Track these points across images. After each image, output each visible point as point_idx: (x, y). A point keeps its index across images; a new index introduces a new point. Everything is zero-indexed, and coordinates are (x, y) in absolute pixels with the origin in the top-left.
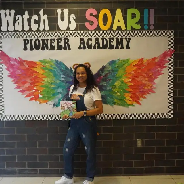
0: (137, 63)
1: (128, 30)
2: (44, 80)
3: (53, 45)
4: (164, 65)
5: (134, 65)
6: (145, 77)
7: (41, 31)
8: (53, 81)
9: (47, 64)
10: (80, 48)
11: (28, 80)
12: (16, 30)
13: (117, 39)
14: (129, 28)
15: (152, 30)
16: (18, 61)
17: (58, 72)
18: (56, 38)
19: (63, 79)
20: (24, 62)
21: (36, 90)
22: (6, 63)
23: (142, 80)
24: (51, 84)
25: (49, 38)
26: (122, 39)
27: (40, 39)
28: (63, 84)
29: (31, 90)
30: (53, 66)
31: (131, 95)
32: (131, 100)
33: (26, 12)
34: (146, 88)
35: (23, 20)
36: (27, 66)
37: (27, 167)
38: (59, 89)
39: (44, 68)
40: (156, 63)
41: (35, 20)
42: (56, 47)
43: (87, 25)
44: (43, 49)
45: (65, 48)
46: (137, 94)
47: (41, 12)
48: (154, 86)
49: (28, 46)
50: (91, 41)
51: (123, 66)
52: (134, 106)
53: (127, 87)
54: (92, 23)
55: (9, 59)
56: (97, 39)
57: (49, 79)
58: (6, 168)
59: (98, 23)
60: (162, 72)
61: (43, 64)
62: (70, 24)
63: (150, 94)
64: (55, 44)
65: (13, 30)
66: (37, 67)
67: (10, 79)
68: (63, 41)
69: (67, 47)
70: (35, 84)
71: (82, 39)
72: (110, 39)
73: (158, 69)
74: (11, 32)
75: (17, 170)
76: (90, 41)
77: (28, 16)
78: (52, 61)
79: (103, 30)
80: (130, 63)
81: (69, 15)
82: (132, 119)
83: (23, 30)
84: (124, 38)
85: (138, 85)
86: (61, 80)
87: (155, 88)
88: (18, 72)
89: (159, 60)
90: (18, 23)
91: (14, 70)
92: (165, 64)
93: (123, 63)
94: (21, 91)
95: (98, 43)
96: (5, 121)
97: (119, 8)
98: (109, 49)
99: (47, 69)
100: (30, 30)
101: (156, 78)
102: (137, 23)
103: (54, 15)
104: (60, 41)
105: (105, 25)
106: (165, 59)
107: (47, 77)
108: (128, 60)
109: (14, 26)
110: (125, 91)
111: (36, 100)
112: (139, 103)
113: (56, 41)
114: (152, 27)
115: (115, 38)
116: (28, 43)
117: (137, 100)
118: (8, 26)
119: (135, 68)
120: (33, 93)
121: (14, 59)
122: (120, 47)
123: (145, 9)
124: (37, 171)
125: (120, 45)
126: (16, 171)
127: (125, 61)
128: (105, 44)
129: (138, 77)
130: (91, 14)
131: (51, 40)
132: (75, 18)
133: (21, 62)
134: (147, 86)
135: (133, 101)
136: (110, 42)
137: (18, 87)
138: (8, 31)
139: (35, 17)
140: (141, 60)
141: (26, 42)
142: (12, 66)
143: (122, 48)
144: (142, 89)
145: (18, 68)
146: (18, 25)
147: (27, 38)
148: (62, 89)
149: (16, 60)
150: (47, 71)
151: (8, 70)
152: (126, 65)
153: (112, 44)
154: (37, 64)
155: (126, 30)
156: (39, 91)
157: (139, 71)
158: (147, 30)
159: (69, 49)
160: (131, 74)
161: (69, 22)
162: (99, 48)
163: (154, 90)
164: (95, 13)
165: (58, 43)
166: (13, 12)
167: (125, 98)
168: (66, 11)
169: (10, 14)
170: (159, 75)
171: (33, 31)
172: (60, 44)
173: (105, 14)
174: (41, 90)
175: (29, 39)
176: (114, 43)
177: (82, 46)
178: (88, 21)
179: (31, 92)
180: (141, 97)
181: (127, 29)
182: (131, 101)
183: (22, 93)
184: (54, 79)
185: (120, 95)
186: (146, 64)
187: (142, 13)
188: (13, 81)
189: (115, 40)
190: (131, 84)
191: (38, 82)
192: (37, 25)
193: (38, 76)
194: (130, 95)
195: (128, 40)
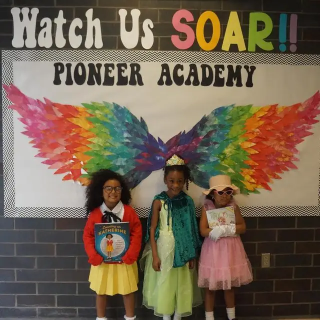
0: (266, 113)
1: (251, 52)
2: (90, 142)
3: (111, 75)
4: (315, 119)
5: (261, 117)
6: (279, 139)
7: (88, 50)
8: (108, 144)
9: (97, 112)
10: (160, 83)
11: (62, 141)
12: (41, 45)
13: (230, 67)
14: (252, 48)
15: (294, 53)
16: (43, 104)
17: (118, 127)
18: (116, 63)
19: (127, 141)
20: (53, 107)
21: (77, 161)
22: (19, 108)
23: (274, 145)
24: (105, 148)
25: (103, 63)
26: (239, 68)
27: (86, 64)
28: (127, 150)
29: (66, 161)
30: (110, 116)
31: (254, 173)
32: (253, 181)
33: (61, 13)
34: (280, 159)
35: (54, 26)
36: (60, 115)
37: (56, 305)
38: (119, 159)
39: (92, 120)
40: (299, 113)
41: (77, 28)
42: (116, 80)
43: (175, 39)
44: (91, 83)
45: (133, 83)
46: (264, 170)
47: (89, 13)
48: (296, 156)
49: (63, 77)
50: (182, 70)
51: (239, 118)
52: (258, 192)
53: (247, 158)
54: (183, 37)
55: (26, 100)
56: (193, 67)
57: (101, 140)
58: (16, 307)
59: (195, 36)
60: (310, 131)
61: (90, 111)
62: (142, 38)
63: (288, 170)
64: (114, 73)
65: (34, 46)
66: (78, 116)
67: (27, 139)
68: (129, 68)
69: (136, 79)
70: (75, 149)
71: (165, 66)
72: (217, 67)
73: (305, 125)
74: (31, 49)
75: (37, 310)
76: (179, 70)
77: (65, 21)
78: (107, 105)
79: (203, 51)
80: (253, 113)
81: (141, 20)
82: (255, 217)
83: (54, 47)
84: (243, 66)
85: (267, 154)
86: (123, 143)
87: (296, 160)
88: (43, 126)
89: (306, 108)
90: (45, 33)
91: (35, 122)
92: (316, 116)
93: (241, 113)
94: (47, 162)
95: (195, 74)
96: (17, 218)
97: (234, 10)
98: (214, 85)
99: (97, 120)
100: (68, 46)
101: (299, 141)
102: (267, 40)
103: (114, 19)
104: (123, 68)
105: (208, 41)
106: (316, 107)
107: (97, 135)
108: (250, 106)
109: (37, 38)
110: (243, 165)
111: (75, 179)
112: (268, 188)
113: (116, 68)
114: (293, 48)
115: (226, 65)
116: (62, 71)
117: (265, 182)
118: (25, 37)
119: (262, 123)
120: (71, 165)
121: (35, 101)
122: (235, 82)
123: (281, 15)
124: (76, 312)
125: (235, 80)
126: (36, 312)
127: (244, 110)
128: (207, 76)
129: (266, 140)
130: (183, 21)
131: (107, 66)
132: (152, 27)
133: (49, 107)
134: (283, 156)
135: (257, 183)
136: (218, 72)
137: (42, 155)
138: (25, 48)
139: (77, 22)
140: (273, 108)
141: (59, 68)
142: (31, 114)
143: (239, 84)
144: (274, 162)
145: (43, 119)
146: (45, 37)
147: (61, 62)
148: (125, 159)
149: (38, 102)
150: (97, 124)
151: (23, 121)
152: (246, 116)
153: (221, 76)
154: (80, 110)
155: (246, 51)
156: (82, 163)
157: (270, 129)
158: (284, 53)
159: (141, 83)
160: (255, 133)
161: (142, 33)
162: (196, 83)
163: (294, 163)
164: (190, 17)
165: (120, 71)
166: (35, 11)
167: (243, 178)
168: (136, 13)
169: (30, 16)
170: (305, 136)
171: (73, 49)
172: (124, 75)
173: (209, 21)
174: (86, 161)
175: (65, 63)
176: (224, 75)
177: (165, 78)
178: (176, 33)
179: (67, 163)
180: (272, 176)
181: (249, 50)
182: (253, 183)
183: (49, 166)
184: (111, 139)
185: (233, 172)
186: (282, 116)
187: (276, 22)
188: (32, 142)
189: (226, 70)
190: (253, 152)
191: (79, 145)
192: (80, 37)
193: (80, 135)
194: (252, 172)
195: (250, 70)
